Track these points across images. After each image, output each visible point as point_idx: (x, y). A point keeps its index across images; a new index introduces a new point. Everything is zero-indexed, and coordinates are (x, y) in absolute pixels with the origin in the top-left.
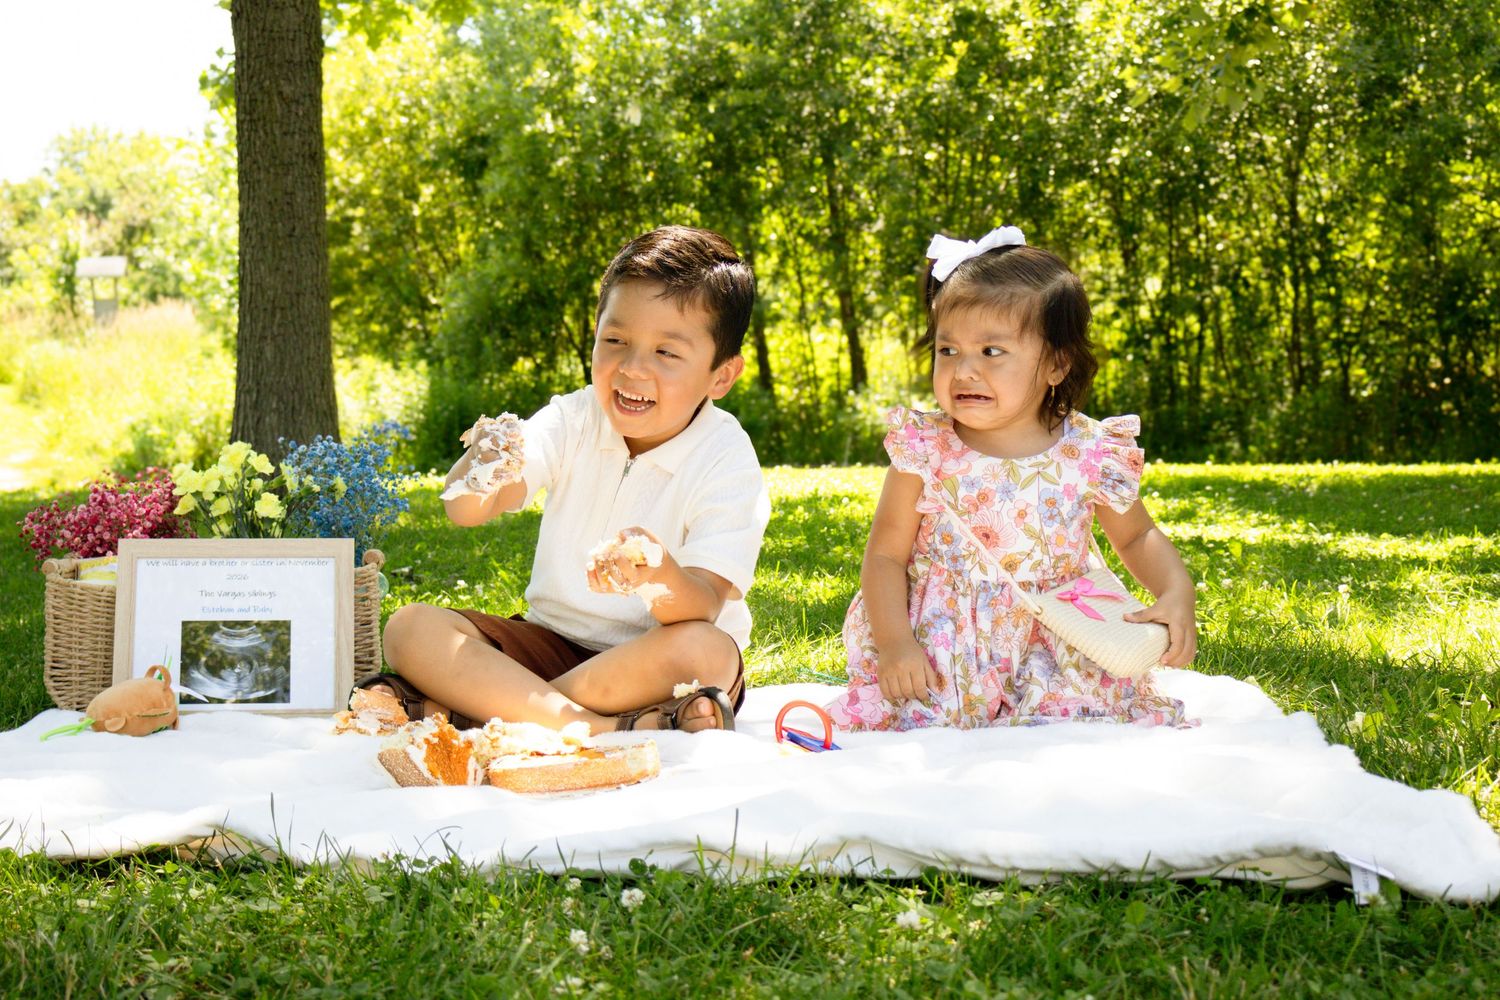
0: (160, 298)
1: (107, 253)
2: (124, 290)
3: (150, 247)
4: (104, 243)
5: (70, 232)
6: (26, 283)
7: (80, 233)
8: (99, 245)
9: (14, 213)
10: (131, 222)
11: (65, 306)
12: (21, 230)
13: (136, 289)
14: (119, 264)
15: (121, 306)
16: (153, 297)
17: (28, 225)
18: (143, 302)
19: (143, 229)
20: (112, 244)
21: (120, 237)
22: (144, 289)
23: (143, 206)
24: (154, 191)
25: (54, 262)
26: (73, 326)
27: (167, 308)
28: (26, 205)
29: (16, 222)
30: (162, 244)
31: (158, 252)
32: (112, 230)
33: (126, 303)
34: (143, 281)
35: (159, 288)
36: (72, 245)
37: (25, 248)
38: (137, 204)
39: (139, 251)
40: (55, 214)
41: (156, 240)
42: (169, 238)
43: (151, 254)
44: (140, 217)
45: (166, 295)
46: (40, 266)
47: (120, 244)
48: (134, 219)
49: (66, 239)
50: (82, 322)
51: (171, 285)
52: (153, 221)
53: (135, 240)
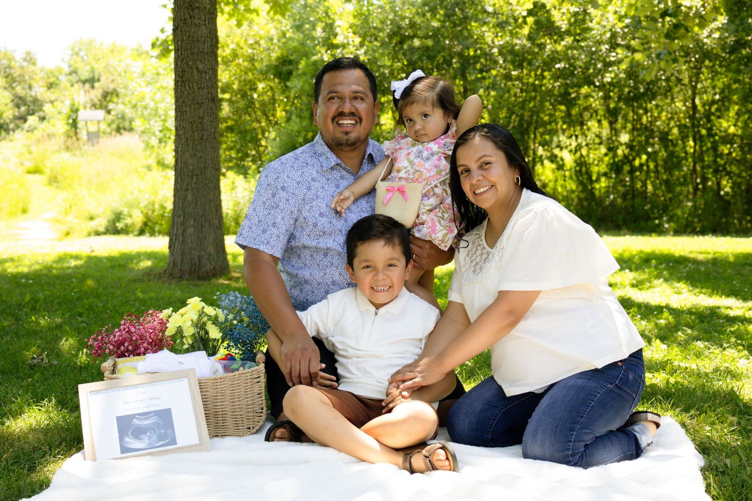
0: (122, 131)
1: (94, 106)
2: (103, 126)
3: (117, 103)
4: (92, 100)
5: (75, 96)
6: (51, 121)
7: (81, 96)
8: (89, 101)
9: (45, 84)
10: (106, 89)
11: (72, 134)
12: (49, 93)
13: (109, 125)
14: (101, 114)
15: (101, 135)
16: (118, 130)
17: (52, 90)
18: (114, 133)
19: (112, 93)
20: (96, 101)
21: (100, 97)
22: (114, 126)
23: (113, 81)
24: (120, 75)
25: (66, 110)
26: (76, 144)
27: (126, 136)
28: (52, 80)
29: (45, 89)
30: (123, 103)
31: (121, 107)
32: (96, 94)
33: (104, 133)
34: (113, 122)
35: (121, 126)
36: (76, 103)
37: (52, 102)
38: (110, 80)
39: (111, 106)
40: (68, 85)
41: (120, 101)
42: (127, 99)
43: (118, 107)
44: (111, 87)
45: (125, 129)
46: (59, 113)
47: (100, 101)
48: (108, 88)
49: (73, 100)
50: (81, 142)
51: (127, 124)
52: (119, 90)
53: (108, 99)
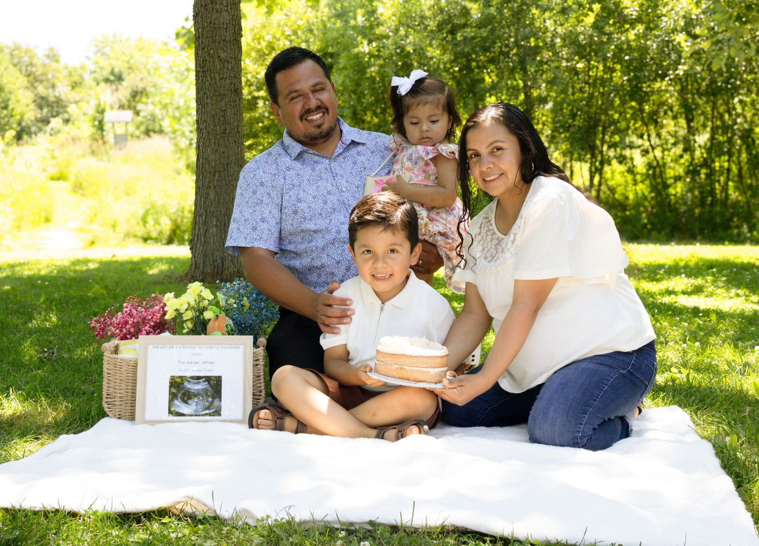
0: (151, 134)
1: (122, 107)
2: (131, 128)
3: (146, 104)
4: (120, 100)
5: (101, 96)
6: (76, 123)
7: (107, 96)
8: (117, 102)
9: (69, 82)
10: (135, 89)
11: (98, 137)
12: (73, 92)
13: (138, 128)
14: (128, 114)
15: (129, 138)
16: (147, 133)
17: (77, 89)
18: (142, 136)
19: (142, 93)
20: (124, 101)
21: (128, 97)
22: (143, 128)
23: (142, 79)
24: (149, 73)
25: (92, 111)
26: (102, 148)
27: (156, 139)
28: (76, 78)
29: (70, 88)
30: (153, 103)
31: (151, 107)
32: (124, 93)
33: (132, 136)
34: (142, 123)
35: (151, 128)
36: (102, 103)
37: (77, 102)
38: (139, 78)
39: (140, 107)
40: (94, 84)
41: (150, 101)
42: (157, 99)
43: (146, 108)
44: (141, 86)
45: (154, 132)
46: (84, 114)
47: (129, 101)
48: (137, 87)
49: (99, 99)
50: (107, 146)
51: (157, 128)
52: (148, 89)
53: (137, 99)
